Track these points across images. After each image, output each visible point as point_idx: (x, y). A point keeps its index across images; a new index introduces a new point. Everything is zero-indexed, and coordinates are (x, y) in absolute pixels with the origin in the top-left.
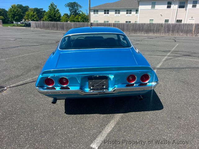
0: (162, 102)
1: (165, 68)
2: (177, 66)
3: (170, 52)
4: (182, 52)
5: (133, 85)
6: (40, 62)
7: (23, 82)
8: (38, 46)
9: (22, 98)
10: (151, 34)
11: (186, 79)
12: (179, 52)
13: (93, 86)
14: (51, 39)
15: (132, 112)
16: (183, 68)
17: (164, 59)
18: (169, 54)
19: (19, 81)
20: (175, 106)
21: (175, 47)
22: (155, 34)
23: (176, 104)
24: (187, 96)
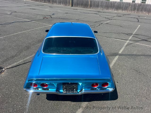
0: (118, 92)
1: (125, 55)
2: (135, 53)
3: (132, 35)
4: (141, 36)
5: (96, 89)
6: (30, 42)
7: (17, 64)
8: (29, 23)
9: (15, 81)
10: (120, 11)
11: (140, 68)
12: (139, 36)
13: (66, 89)
14: (39, 13)
15: (95, 101)
16: (139, 55)
17: (126, 44)
18: (130, 38)
19: (14, 63)
20: (127, 96)
21: (137, 29)
22: (123, 12)
23: (128, 94)
24: (137, 86)
